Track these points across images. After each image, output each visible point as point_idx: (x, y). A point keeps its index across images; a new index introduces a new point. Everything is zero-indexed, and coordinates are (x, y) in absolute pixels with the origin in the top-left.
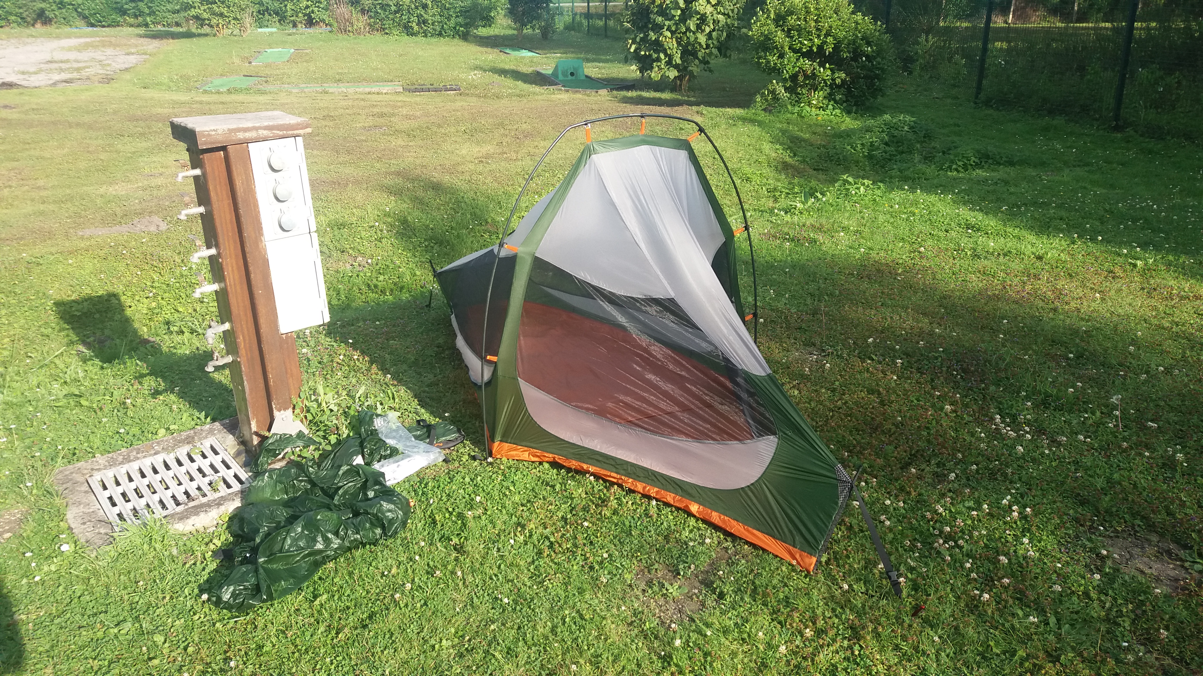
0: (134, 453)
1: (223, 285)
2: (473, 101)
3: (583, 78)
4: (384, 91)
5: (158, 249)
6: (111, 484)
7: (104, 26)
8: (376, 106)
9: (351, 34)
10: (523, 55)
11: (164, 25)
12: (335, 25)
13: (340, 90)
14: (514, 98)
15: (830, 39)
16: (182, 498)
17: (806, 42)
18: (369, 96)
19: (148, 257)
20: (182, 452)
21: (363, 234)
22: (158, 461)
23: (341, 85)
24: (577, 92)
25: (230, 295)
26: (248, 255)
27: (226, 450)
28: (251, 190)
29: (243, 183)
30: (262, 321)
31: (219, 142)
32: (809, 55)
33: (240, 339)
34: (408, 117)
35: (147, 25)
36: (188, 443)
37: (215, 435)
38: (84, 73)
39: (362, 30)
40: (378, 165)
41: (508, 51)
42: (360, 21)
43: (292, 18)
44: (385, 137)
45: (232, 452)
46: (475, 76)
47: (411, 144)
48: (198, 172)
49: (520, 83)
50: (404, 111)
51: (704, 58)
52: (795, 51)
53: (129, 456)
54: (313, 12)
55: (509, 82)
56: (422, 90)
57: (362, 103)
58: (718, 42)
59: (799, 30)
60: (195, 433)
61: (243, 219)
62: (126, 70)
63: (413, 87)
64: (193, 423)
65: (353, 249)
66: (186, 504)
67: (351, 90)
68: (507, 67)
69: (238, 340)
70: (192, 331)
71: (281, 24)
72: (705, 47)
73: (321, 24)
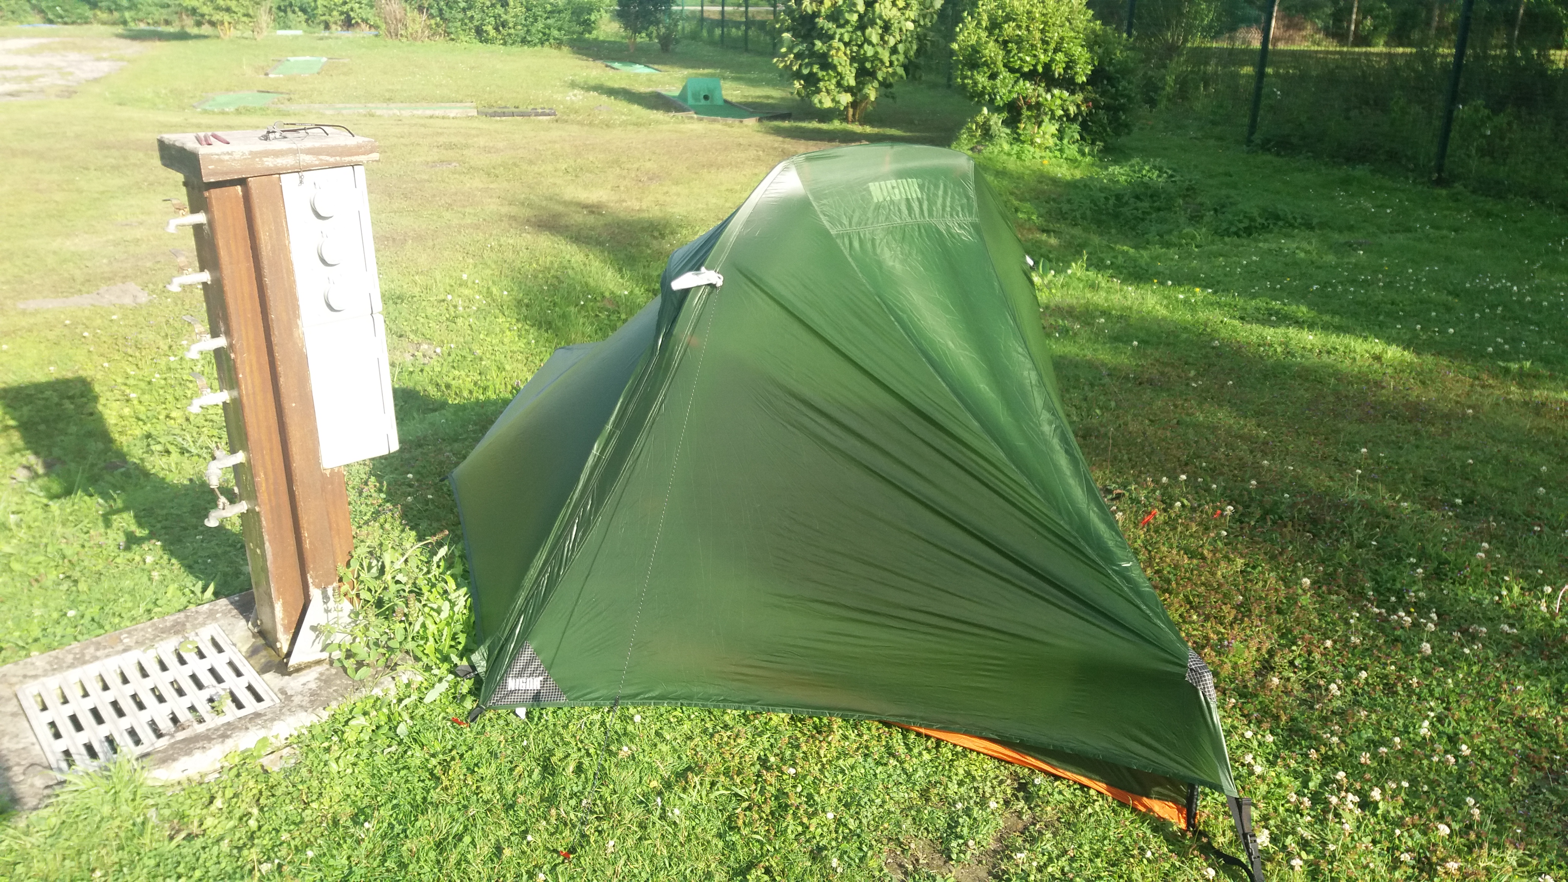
0: (92, 650)
1: (235, 393)
2: (574, 130)
3: (721, 103)
4: (452, 115)
5: (134, 330)
6: (53, 701)
7: (66, 23)
8: (441, 134)
9: (404, 40)
10: (638, 71)
11: (148, 24)
12: (383, 26)
13: (391, 112)
14: (630, 127)
15: (1060, 56)
16: (165, 725)
17: (1028, 59)
18: (432, 121)
19: (121, 341)
20: (166, 649)
21: (430, 310)
22: (128, 662)
23: (392, 105)
24: (714, 121)
25: (247, 410)
26: (276, 348)
27: (234, 645)
28: (282, 249)
29: (271, 237)
30: (295, 450)
31: (236, 172)
32: (1031, 76)
33: (261, 478)
34: (487, 150)
35: (125, 23)
36: (176, 633)
37: (216, 619)
38: (36, 85)
39: (419, 34)
40: (447, 215)
41: (616, 65)
42: (417, 22)
43: (323, 18)
44: (457, 176)
45: (245, 647)
46: (576, 97)
47: (492, 186)
48: (201, 218)
49: (635, 107)
50: (482, 141)
51: (884, 79)
52: (1012, 70)
53: (83, 655)
54: (352, 10)
55: (622, 106)
56: (504, 114)
57: (423, 130)
58: (906, 57)
59: (1019, 41)
60: (187, 617)
61: (269, 292)
62: (96, 80)
63: (491, 111)
64: (184, 600)
65: (415, 332)
66: (172, 736)
67: (406, 113)
68: (616, 86)
69: (257, 479)
70: (183, 451)
71: (309, 25)
72: (888, 64)
73: (363, 25)
